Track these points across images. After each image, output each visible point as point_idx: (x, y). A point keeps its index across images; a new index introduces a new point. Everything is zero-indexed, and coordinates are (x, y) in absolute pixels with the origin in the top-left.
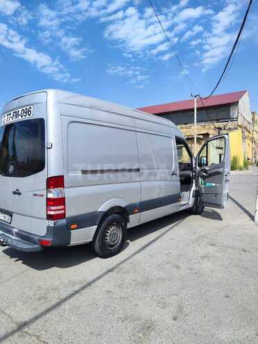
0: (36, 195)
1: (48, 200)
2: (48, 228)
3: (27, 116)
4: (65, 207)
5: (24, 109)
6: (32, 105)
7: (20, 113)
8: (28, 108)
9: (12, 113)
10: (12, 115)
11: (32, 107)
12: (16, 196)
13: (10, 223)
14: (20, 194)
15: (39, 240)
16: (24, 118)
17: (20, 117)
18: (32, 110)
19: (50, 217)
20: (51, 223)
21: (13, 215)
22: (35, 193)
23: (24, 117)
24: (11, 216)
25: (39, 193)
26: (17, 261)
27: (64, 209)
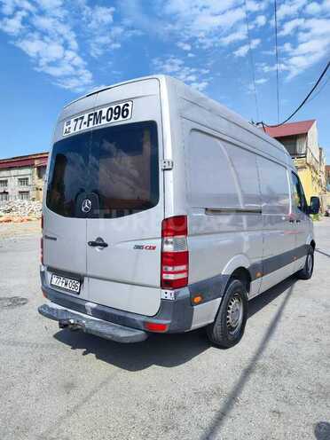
0: (138, 247)
1: (164, 255)
2: (164, 302)
3: (121, 118)
4: (188, 267)
5: (114, 107)
6: (131, 100)
7: (104, 114)
8: (121, 106)
9: (86, 116)
10: (86, 119)
11: (130, 103)
12: (97, 249)
13: (79, 293)
14: (105, 245)
15: (144, 323)
16: (114, 123)
17: (104, 122)
18: (129, 108)
19: (165, 284)
20: (169, 294)
21: (86, 279)
22: (139, 243)
23: (113, 120)
24: (81, 282)
25: (145, 243)
26: (85, 354)
27: (187, 271)
